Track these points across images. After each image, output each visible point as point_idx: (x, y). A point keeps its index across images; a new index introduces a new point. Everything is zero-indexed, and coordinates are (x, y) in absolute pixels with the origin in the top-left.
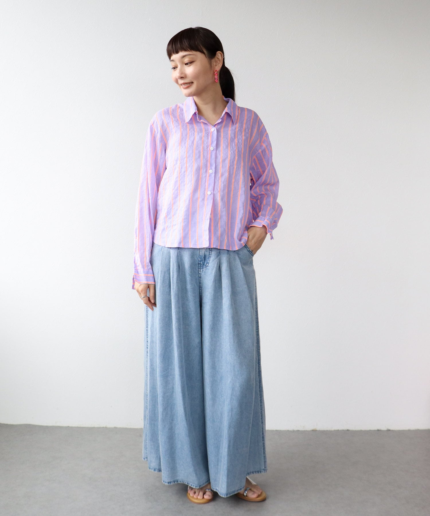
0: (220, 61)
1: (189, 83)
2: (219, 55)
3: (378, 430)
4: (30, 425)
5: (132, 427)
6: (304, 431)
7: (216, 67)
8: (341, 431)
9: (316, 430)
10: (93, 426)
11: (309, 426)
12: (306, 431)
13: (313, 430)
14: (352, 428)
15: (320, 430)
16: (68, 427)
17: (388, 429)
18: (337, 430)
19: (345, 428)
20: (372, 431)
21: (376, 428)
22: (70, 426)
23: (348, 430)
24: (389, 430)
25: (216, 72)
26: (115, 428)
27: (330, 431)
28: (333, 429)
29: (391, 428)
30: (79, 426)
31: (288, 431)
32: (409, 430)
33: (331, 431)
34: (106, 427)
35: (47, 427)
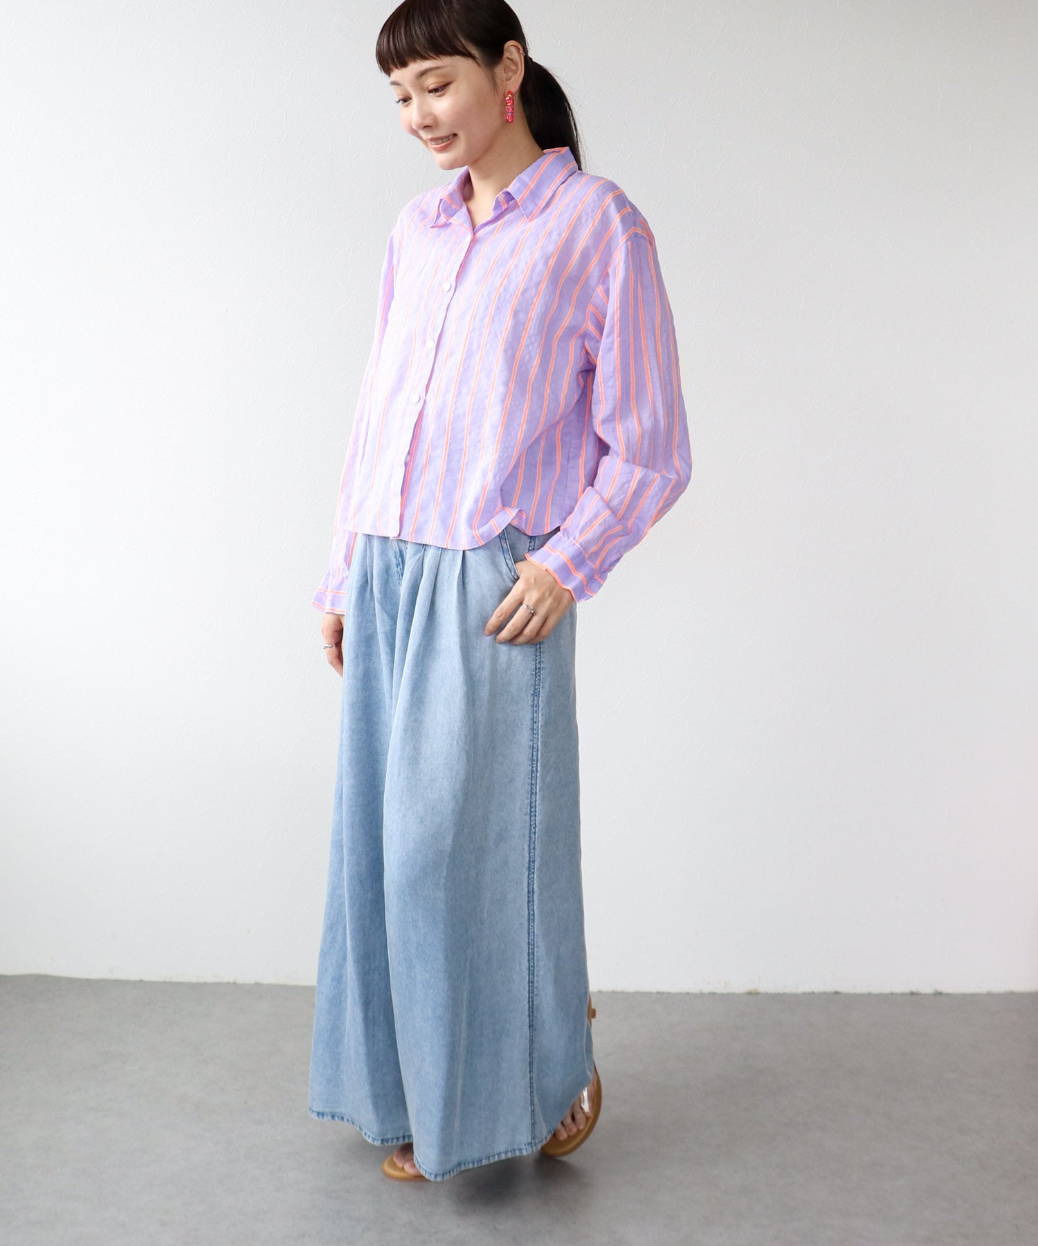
0: (516, 64)
1: (447, 137)
2: (513, 50)
3: (912, 994)
4: (46, 976)
5: (299, 983)
6: (728, 994)
7: (508, 82)
8: (820, 994)
9: (757, 994)
10: (202, 980)
11: (739, 985)
12: (734, 994)
13: (749, 993)
14: (846, 987)
15: (767, 994)
16: (141, 983)
17: (936, 991)
18: (809, 993)
19: (830, 987)
20: (897, 994)
21: (906, 989)
22: (147, 979)
23: (836, 993)
24: (940, 994)
25: (510, 95)
26: (258, 984)
27: (792, 994)
28: (800, 990)
29: (945, 989)
30: (168, 980)
31: (688, 993)
32: (990, 995)
33: (795, 995)
34: (235, 983)
35: (88, 982)
